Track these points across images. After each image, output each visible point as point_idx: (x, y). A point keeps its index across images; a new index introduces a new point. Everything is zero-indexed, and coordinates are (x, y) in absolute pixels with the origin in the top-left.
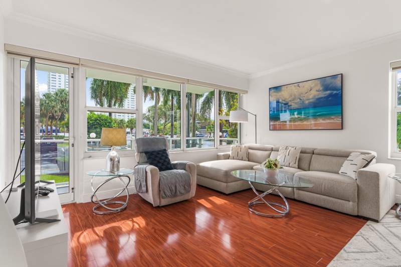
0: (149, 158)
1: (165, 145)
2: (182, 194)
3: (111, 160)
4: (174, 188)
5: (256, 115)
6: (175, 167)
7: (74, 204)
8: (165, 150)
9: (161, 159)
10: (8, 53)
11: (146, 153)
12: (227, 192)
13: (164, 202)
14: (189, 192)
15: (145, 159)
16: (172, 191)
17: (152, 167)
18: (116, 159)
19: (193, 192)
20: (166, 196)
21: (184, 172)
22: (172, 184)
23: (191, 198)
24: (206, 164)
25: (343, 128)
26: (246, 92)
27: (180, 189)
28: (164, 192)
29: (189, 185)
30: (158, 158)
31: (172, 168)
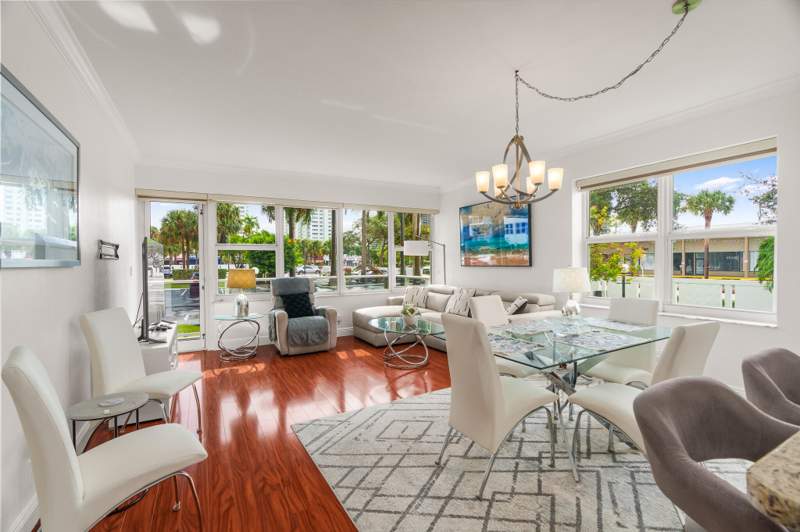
0: (284, 302)
1: (309, 288)
2: (317, 344)
3: (239, 303)
4: (305, 337)
5: (444, 246)
6: (317, 313)
7: (205, 352)
8: (307, 293)
9: (299, 304)
11: (282, 296)
12: (377, 344)
13: (293, 351)
14: (325, 341)
15: (281, 304)
16: (302, 339)
17: (280, 312)
18: (244, 303)
19: (332, 342)
20: (295, 345)
21: (321, 318)
22: (302, 331)
23: (331, 349)
24: (362, 311)
25: (531, 265)
26: (438, 212)
27: (313, 337)
28: (293, 340)
29: (326, 333)
30: (296, 302)
31: (312, 314)
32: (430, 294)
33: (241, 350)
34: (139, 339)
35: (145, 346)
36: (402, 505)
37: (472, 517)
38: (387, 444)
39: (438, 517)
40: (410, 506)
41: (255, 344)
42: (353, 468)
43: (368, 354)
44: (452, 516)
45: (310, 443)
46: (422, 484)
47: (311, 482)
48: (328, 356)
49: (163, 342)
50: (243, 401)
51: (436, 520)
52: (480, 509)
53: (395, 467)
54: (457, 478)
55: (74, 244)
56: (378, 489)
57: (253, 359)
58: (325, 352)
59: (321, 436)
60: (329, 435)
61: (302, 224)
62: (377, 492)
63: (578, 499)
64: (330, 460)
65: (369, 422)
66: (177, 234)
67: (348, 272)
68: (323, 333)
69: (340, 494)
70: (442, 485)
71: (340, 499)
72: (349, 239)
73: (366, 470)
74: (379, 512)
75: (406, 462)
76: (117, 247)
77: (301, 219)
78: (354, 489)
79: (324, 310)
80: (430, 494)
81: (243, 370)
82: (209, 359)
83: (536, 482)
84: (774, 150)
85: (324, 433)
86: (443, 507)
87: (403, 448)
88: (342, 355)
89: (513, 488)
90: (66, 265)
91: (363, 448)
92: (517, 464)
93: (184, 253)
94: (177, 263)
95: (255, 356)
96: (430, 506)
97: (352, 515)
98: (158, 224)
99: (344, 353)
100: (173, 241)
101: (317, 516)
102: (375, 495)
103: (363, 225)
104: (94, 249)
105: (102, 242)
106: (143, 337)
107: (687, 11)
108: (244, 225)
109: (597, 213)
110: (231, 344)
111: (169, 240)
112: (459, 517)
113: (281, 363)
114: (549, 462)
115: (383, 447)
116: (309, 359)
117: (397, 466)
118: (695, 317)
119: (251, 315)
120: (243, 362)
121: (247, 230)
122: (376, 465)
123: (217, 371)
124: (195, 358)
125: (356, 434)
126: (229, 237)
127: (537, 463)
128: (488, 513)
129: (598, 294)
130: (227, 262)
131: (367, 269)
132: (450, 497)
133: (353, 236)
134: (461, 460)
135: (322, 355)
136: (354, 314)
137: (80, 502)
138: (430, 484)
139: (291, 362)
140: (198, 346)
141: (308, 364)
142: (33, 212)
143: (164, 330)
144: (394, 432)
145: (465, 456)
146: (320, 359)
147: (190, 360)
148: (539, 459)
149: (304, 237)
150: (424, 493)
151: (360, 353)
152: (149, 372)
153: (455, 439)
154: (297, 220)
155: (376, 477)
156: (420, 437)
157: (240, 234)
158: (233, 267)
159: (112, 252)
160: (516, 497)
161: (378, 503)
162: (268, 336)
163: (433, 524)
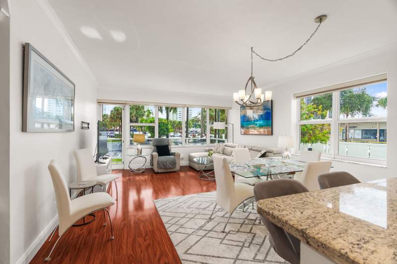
1: (169, 143)
2: (171, 168)
3: (138, 149)
5: (233, 125)
6: (172, 154)
7: (124, 170)
8: (168, 145)
10: (99, 102)
11: (157, 146)
12: (198, 170)
13: (160, 171)
14: (175, 168)
15: (156, 150)
16: (164, 165)
17: (155, 154)
18: (140, 149)
19: (178, 168)
20: (161, 168)
21: (173, 157)
22: (165, 162)
23: (177, 171)
24: (193, 154)
25: (272, 134)
26: (230, 108)
27: (169, 165)
28: (160, 166)
29: (175, 164)
30: (163, 150)
31: (169, 155)
32: (226, 147)
33: (138, 170)
34: (95, 162)
35: (97, 164)
36: (190, 231)
37: (218, 238)
38: (191, 210)
39: (203, 237)
40: (193, 232)
41: (144, 167)
42: (174, 217)
43: (194, 174)
44: (209, 237)
45: (159, 207)
46: (200, 225)
47: (157, 221)
48: (175, 174)
49: (105, 163)
50: (139, 192)
51: (202, 238)
52: (222, 235)
53: (191, 219)
54: (216, 224)
55: (72, 122)
56: (182, 225)
57: (143, 173)
58: (175, 172)
59: (165, 204)
60: (167, 205)
61: (173, 113)
62: (182, 226)
63: (266, 236)
64: (167, 214)
65: (186, 201)
66: (116, 117)
67: (194, 136)
68: (174, 163)
69: (167, 226)
70: (209, 226)
71: (166, 227)
72: (195, 121)
73: (179, 218)
74: (180, 233)
75: (198, 217)
76: (89, 124)
77: (172, 111)
78: (173, 224)
79: (174, 153)
80: (203, 229)
81: (137, 178)
82: (125, 173)
83: (250, 228)
84: (386, 79)
85: (166, 204)
86: (206, 234)
87: (197, 211)
88: (182, 174)
89: (239, 230)
90: (69, 131)
91: (180, 210)
92: (244, 221)
93: (120, 126)
94: (117, 131)
95: (144, 172)
96: (202, 233)
97: (169, 233)
98: (109, 113)
99: (183, 173)
100: (115, 121)
101: (156, 232)
102: (180, 227)
103: (202, 114)
104: (80, 125)
105: (83, 122)
106: (97, 161)
107: (321, 22)
108: (146, 114)
109: (316, 108)
110: (134, 167)
111: (113, 120)
112: (212, 237)
113: (155, 176)
114: (259, 221)
115: (188, 211)
116: (167, 175)
117: (193, 218)
118: (347, 161)
119: (143, 154)
120: (138, 175)
121: (148, 116)
122: (184, 217)
123: (127, 178)
124: (119, 172)
125: (179, 205)
126: (140, 119)
127: (254, 221)
128: (224, 238)
129: (310, 149)
130: (139, 131)
131: (203, 135)
132: (211, 231)
133: (198, 119)
134: (221, 218)
135: (173, 173)
136: (189, 155)
137: (71, 214)
138: (205, 225)
139: (159, 176)
140: (121, 167)
141: (166, 177)
142: (58, 107)
143: (106, 159)
144: (196, 205)
145: (223, 217)
146: (171, 175)
147: (117, 173)
148: (255, 220)
149: (175, 119)
150: (201, 228)
151: (190, 173)
152: (98, 174)
153: (221, 210)
154: (170, 111)
155: (182, 221)
156: (206, 208)
157: (145, 118)
158: (141, 133)
159: (87, 126)
160: (239, 233)
161: (181, 230)
162: (150, 164)
163: (200, 239)
